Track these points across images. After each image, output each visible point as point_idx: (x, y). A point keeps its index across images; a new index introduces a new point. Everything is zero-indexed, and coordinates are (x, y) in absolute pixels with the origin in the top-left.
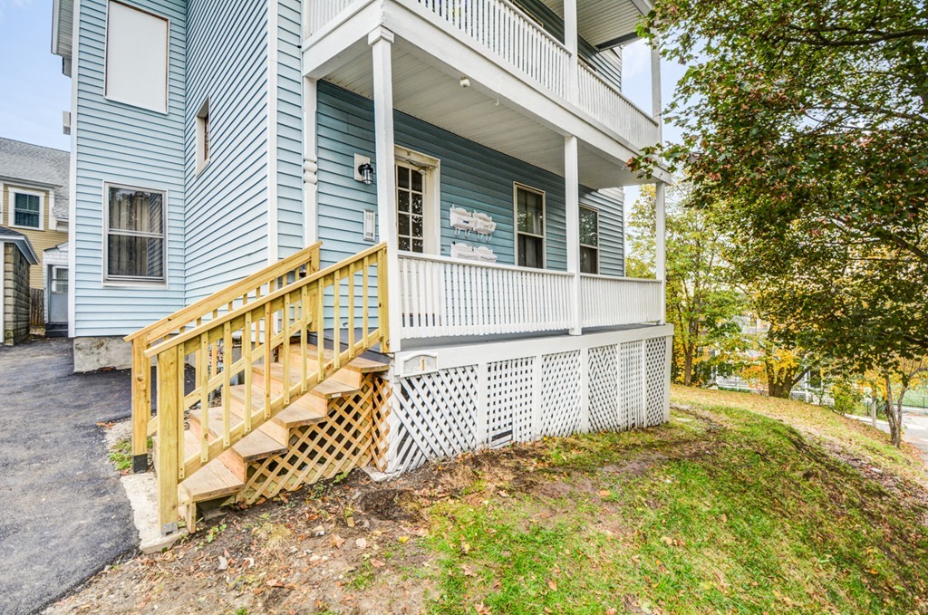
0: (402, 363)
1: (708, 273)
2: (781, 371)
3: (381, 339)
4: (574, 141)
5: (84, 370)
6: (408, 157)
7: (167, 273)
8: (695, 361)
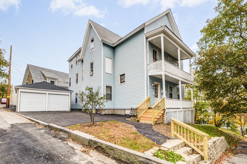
0: (167, 111)
1: (199, 98)
2: (218, 121)
3: (165, 108)
4: (180, 81)
5: (103, 114)
7: (112, 99)
8: (197, 119)
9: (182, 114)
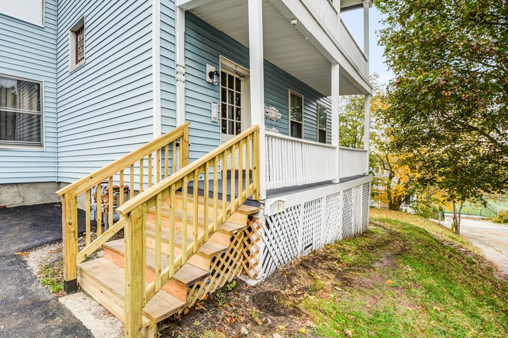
0: (269, 206)
2: (395, 198)
3: (255, 191)
4: (338, 66)
6: (235, 69)
7: (44, 140)
9: (339, 204)
